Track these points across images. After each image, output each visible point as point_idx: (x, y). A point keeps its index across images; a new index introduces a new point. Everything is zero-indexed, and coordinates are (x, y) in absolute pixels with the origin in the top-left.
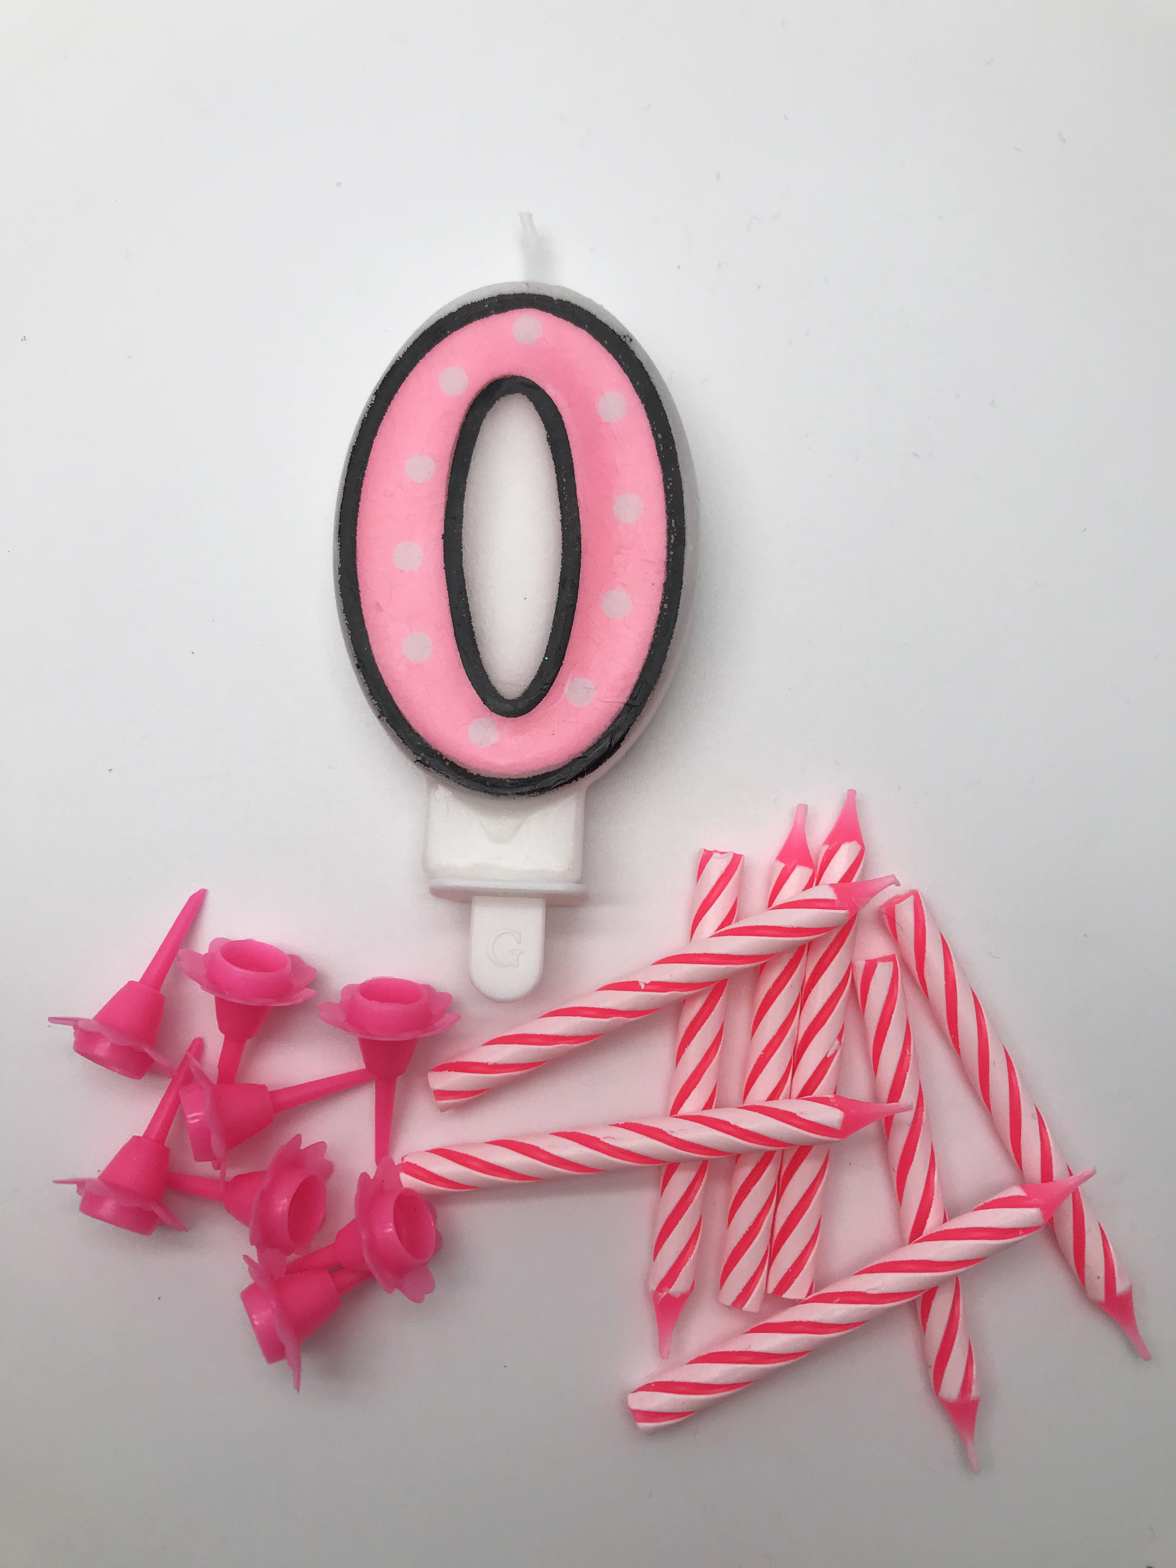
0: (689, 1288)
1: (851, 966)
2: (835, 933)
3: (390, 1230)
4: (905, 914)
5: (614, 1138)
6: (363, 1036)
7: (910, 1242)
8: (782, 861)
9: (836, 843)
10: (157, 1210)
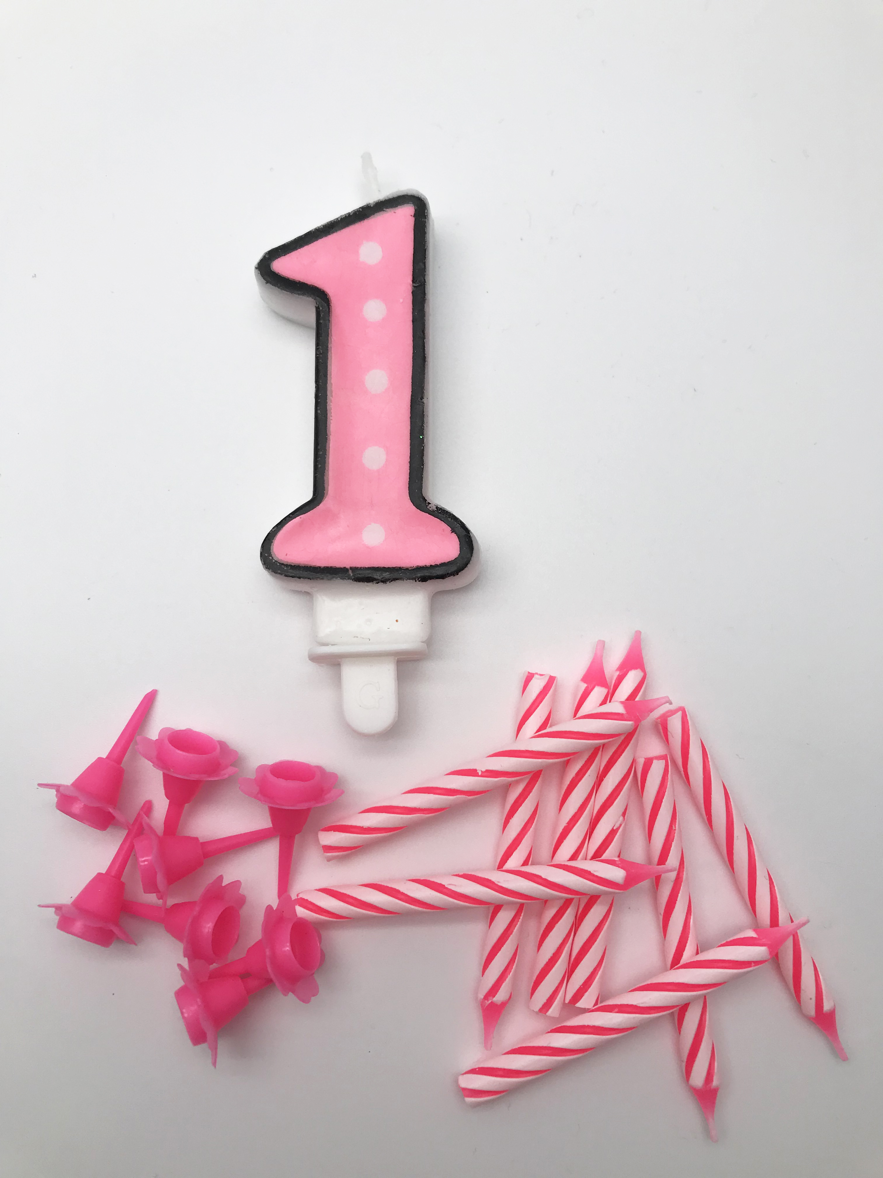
0: (508, 998)
1: (634, 761)
2: (623, 737)
3: (288, 948)
4: (675, 725)
5: (455, 885)
6: (270, 805)
7: (671, 968)
8: (585, 682)
9: (625, 670)
10: (115, 929)
